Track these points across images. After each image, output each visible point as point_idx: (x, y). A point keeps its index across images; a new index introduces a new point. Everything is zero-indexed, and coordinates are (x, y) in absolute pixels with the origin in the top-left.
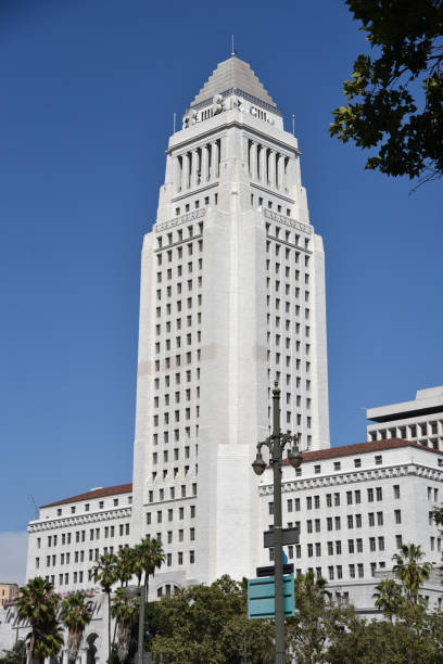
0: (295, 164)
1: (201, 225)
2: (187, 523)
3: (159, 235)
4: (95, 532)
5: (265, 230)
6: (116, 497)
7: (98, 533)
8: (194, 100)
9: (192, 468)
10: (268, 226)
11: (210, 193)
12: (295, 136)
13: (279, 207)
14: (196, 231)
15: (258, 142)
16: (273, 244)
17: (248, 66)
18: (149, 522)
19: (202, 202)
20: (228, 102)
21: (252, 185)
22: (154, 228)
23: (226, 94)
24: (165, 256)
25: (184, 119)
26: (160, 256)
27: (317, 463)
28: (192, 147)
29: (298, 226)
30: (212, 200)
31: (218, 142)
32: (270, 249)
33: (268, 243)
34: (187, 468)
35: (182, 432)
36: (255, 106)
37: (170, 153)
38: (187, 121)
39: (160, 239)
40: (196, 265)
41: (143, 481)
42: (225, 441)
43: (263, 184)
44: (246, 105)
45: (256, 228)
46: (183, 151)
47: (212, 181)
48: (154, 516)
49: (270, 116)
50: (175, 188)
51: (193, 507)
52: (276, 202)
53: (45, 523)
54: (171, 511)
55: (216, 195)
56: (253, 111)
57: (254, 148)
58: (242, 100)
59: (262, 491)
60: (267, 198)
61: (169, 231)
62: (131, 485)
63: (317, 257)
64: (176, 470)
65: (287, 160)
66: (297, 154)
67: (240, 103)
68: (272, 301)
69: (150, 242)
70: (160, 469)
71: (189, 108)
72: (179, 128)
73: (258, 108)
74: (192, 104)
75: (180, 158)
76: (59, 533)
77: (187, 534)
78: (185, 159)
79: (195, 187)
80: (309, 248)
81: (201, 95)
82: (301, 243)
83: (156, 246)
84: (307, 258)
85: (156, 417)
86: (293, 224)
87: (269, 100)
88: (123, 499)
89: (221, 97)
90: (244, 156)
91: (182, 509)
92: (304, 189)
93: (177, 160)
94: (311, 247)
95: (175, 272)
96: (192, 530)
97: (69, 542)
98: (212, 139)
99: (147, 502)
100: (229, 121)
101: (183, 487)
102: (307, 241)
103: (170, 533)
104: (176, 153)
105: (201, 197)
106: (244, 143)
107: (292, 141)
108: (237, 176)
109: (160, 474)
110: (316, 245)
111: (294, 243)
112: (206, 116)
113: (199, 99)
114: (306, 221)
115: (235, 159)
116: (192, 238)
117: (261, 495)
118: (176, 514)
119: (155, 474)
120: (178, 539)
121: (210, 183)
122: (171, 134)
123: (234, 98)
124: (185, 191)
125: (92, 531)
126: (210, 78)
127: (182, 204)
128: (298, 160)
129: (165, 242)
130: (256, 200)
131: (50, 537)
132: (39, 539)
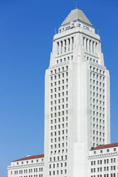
0: (99, 45)
1: (67, 67)
2: (64, 168)
3: (51, 70)
4: (31, 170)
5: (90, 69)
6: (37, 159)
7: (32, 171)
8: (62, 23)
9: (65, 150)
10: (91, 67)
11: (70, 56)
12: (99, 36)
13: (94, 60)
14: (65, 69)
15: (86, 38)
16: (93, 73)
17: (82, 12)
18: (50, 168)
19: (67, 59)
20: (76, 24)
21: (85, 53)
22: (49, 67)
23: (75, 21)
24: (54, 77)
25: (59, 30)
26: (52, 77)
27: (108, 149)
28: (63, 39)
29: (101, 67)
30: (70, 58)
31: (73, 38)
32: (92, 75)
33: (91, 73)
34: (63, 150)
35: (61, 138)
36: (85, 26)
37: (54, 41)
38: (60, 30)
39: (52, 71)
40: (65, 81)
41: (47, 155)
42: (76, 142)
43: (88, 52)
44: (82, 25)
45: (87, 68)
46: (59, 40)
47: (71, 51)
48: (52, 166)
49: (90, 28)
50: (56, 53)
51: (66, 163)
52: (93, 58)
53: (13, 167)
54: (58, 164)
55: (72, 56)
56: (85, 27)
57: (85, 40)
58: (81, 23)
59: (89, 158)
60: (90, 57)
61: (55, 69)
62: (44, 155)
63: (107, 78)
64: (59, 151)
65: (96, 44)
66: (100, 42)
67: (80, 25)
68: (92, 93)
69: (48, 72)
70: (53, 150)
71: (61, 26)
72: (57, 33)
73: (86, 26)
74: (62, 24)
75: (58, 43)
76: (18, 170)
77: (64, 172)
78: (60, 43)
79: (64, 53)
80: (104, 75)
81: (65, 21)
82: (102, 73)
83: (50, 74)
84: (104, 78)
85: (52, 133)
86: (99, 66)
87: (90, 23)
88: (40, 160)
89: (73, 22)
90: (82, 43)
91: (62, 164)
92: (102, 54)
93: (57, 44)
94: (105, 74)
95: (57, 83)
96: (66, 170)
97: (22, 173)
98: (70, 37)
99: (50, 161)
100: (77, 31)
101: (62, 156)
102: (104, 72)
103: (58, 171)
104: (56, 41)
105: (66, 57)
106: (82, 38)
107: (98, 37)
108: (80, 50)
109: (54, 152)
110: (107, 73)
111: (99, 73)
112: (67, 29)
113: (64, 23)
114: (103, 65)
115: (79, 44)
116: (64, 71)
117: (89, 159)
118: (60, 165)
119: (52, 152)
120: (61, 173)
121: (70, 52)
122: (55, 35)
123: (78, 22)
124: (60, 55)
125: (30, 170)
126: (68, 16)
127: (59, 59)
128: (100, 44)
129: (54, 72)
130: (86, 58)
131: (15, 171)
132: (12, 172)
